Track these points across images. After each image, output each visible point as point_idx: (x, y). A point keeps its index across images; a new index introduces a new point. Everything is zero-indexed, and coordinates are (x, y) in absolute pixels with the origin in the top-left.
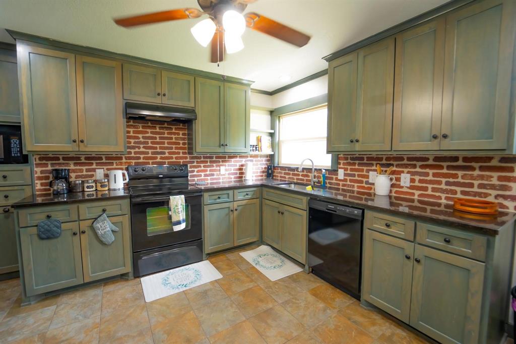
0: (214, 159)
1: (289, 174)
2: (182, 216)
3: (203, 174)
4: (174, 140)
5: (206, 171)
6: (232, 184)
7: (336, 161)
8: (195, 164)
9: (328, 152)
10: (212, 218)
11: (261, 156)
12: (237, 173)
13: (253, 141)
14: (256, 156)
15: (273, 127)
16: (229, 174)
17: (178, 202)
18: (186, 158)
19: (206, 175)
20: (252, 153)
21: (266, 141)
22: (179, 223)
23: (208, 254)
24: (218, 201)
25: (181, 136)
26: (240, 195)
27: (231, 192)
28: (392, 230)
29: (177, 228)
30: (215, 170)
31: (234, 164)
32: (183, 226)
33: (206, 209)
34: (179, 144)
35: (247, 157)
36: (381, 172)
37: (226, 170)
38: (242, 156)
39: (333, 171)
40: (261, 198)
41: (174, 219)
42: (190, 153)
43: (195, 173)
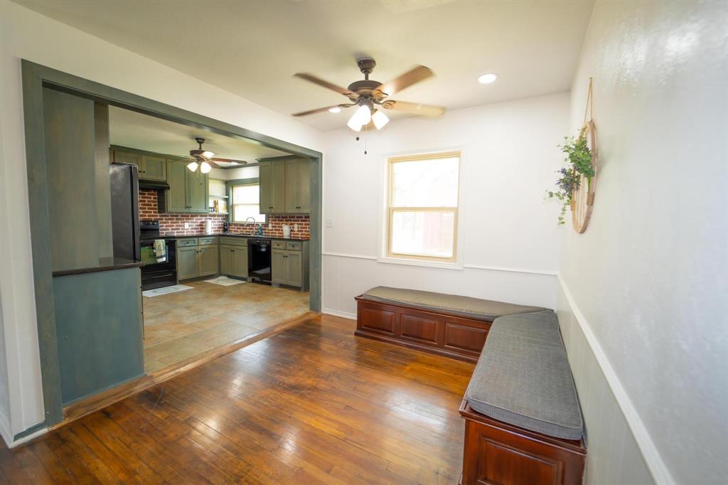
0: (179, 217)
1: (240, 229)
2: (163, 253)
3: (170, 228)
4: (147, 203)
5: (173, 226)
6: (195, 234)
7: (267, 219)
8: (164, 221)
9: (261, 213)
10: (182, 257)
11: (218, 216)
12: (198, 229)
13: (211, 204)
14: (214, 216)
15: (227, 194)
16: (192, 229)
17: (160, 244)
18: (157, 216)
19: (172, 229)
20: (211, 213)
21: (222, 205)
22: (162, 257)
23: (180, 281)
24: (187, 245)
25: (152, 199)
26: (203, 242)
27: (196, 239)
28: (280, 247)
29: (160, 260)
30: (180, 226)
31: (196, 221)
32: (164, 259)
33: (179, 251)
34: (151, 205)
35: (206, 216)
36: (286, 224)
37: (190, 226)
38: (202, 215)
39: (266, 225)
40: (219, 244)
41: (158, 255)
42: (159, 212)
43: (164, 227)
